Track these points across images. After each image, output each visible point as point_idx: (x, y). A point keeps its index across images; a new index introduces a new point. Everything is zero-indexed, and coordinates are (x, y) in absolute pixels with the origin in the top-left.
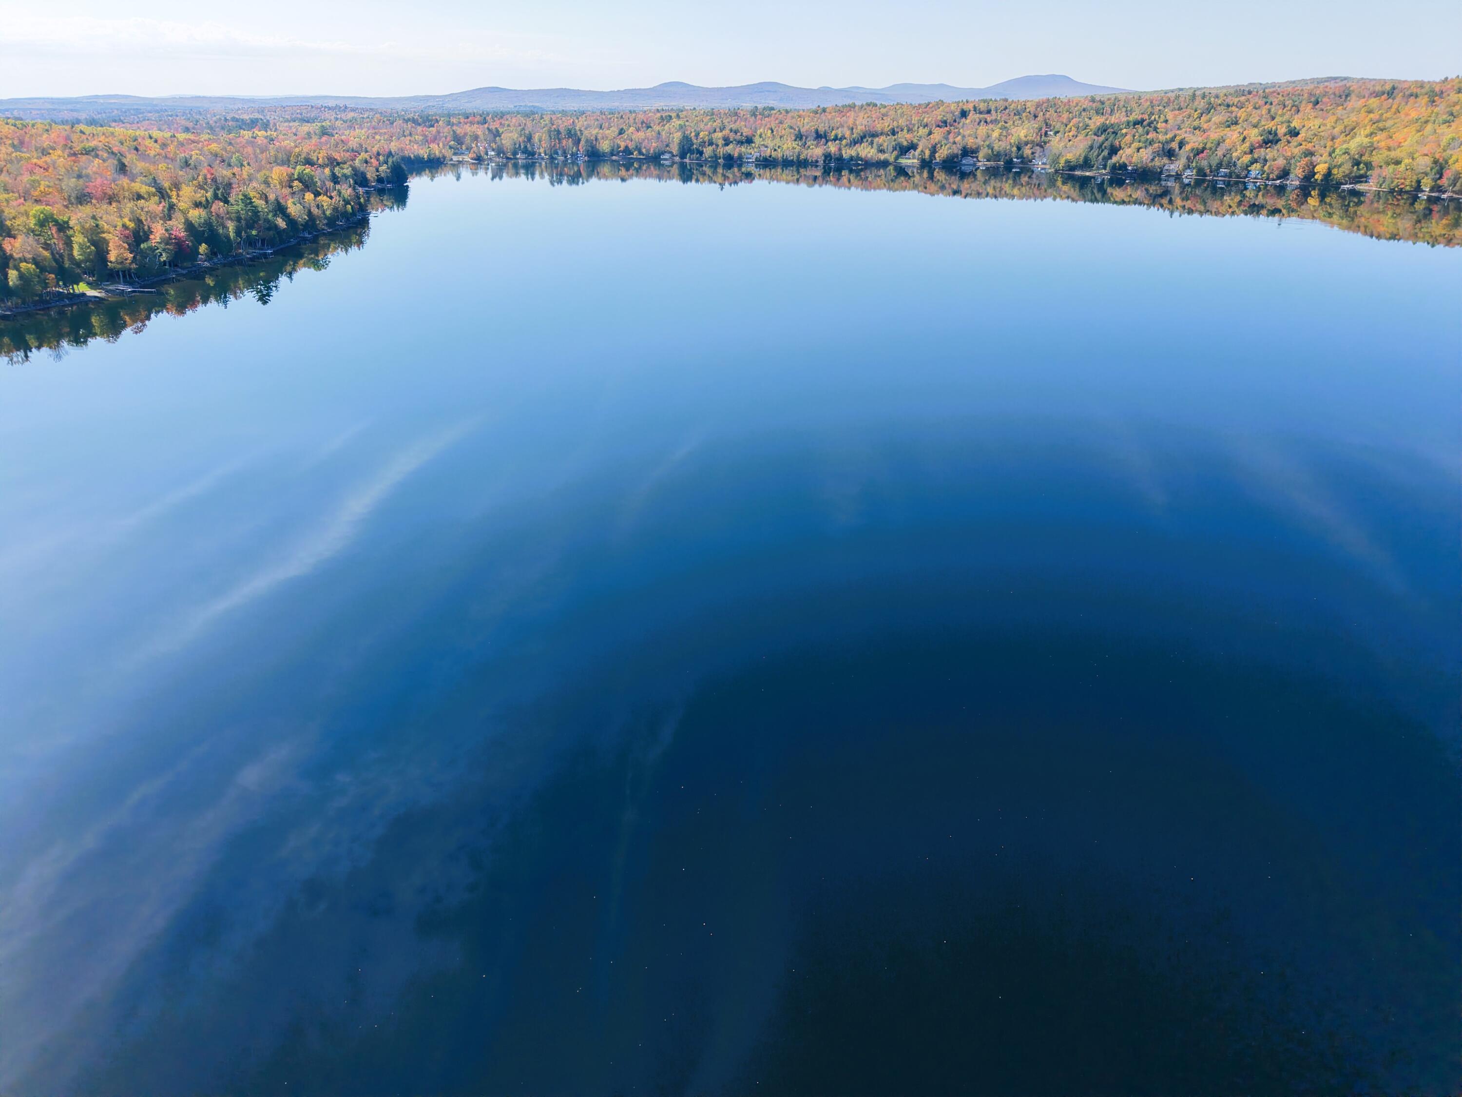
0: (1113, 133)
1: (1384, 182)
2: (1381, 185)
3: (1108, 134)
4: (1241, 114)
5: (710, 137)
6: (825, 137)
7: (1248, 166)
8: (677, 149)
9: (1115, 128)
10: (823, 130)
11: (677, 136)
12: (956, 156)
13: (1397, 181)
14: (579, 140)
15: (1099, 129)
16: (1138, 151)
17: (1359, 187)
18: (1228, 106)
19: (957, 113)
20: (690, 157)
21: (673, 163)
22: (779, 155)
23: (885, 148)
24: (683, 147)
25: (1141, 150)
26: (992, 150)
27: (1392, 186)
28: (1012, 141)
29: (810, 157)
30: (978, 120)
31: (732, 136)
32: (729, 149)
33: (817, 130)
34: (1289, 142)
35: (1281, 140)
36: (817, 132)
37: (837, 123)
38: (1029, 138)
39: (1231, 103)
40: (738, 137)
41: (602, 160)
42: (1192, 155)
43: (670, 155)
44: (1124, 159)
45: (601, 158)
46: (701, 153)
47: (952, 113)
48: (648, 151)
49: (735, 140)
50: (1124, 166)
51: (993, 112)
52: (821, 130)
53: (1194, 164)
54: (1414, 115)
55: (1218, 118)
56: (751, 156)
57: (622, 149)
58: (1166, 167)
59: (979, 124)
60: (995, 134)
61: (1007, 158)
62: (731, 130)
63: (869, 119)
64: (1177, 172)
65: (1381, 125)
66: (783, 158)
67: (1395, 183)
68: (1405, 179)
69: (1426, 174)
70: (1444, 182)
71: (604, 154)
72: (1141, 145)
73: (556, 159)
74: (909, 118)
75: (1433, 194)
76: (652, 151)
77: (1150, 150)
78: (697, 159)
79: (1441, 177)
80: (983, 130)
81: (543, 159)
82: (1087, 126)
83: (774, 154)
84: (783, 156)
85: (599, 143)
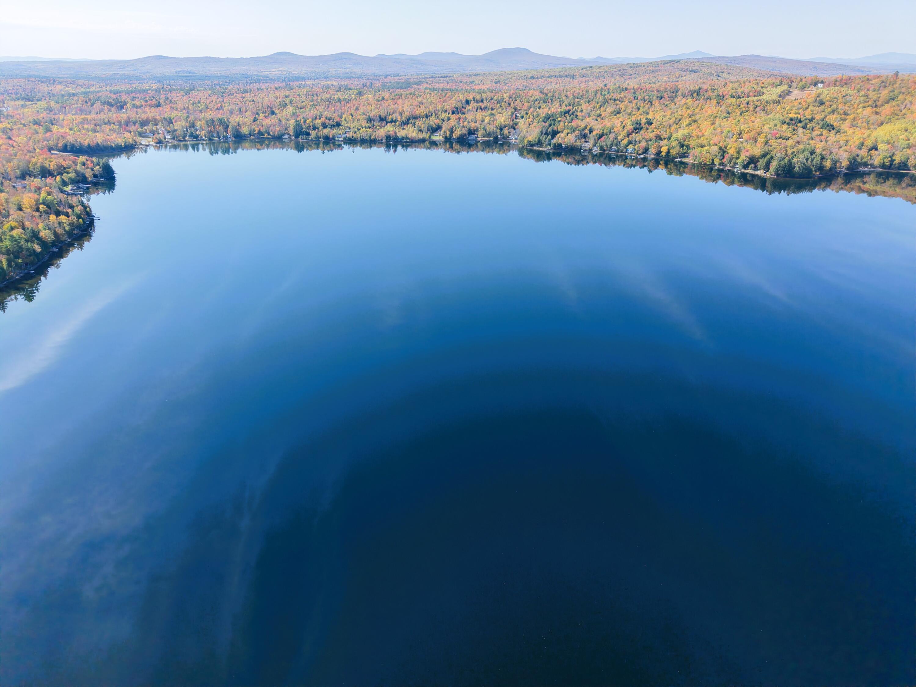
0: (553, 120)
1: (696, 158)
2: (695, 160)
3: (551, 121)
4: (622, 106)
5: (313, 123)
6: (385, 120)
7: (627, 146)
8: (292, 132)
9: (555, 117)
10: (384, 115)
11: (292, 123)
12: (465, 135)
13: (702, 159)
14: (228, 126)
15: (545, 118)
16: (567, 135)
17: (684, 160)
18: (615, 100)
19: (463, 102)
20: (302, 138)
21: (291, 140)
22: (357, 136)
23: (423, 129)
24: (296, 130)
25: (569, 135)
26: (486, 131)
27: (701, 161)
28: (497, 124)
29: (378, 137)
30: (476, 107)
31: (327, 122)
32: (326, 131)
33: (380, 115)
34: (647, 129)
35: (643, 128)
36: (380, 117)
37: (392, 109)
38: (507, 123)
39: (616, 99)
40: (331, 122)
41: (244, 139)
42: (596, 138)
43: (289, 135)
44: (560, 141)
45: (243, 138)
46: (308, 134)
47: (461, 101)
48: (274, 133)
49: (329, 125)
50: (560, 145)
51: (485, 101)
52: (383, 115)
53: (598, 144)
54: (710, 112)
55: (610, 109)
56: (340, 136)
57: (256, 132)
58: (583, 145)
59: (477, 111)
60: (487, 120)
61: (495, 135)
62: (326, 118)
63: (411, 107)
64: (589, 148)
65: (693, 118)
66: (360, 138)
67: (701, 160)
68: (706, 158)
69: (716, 156)
70: (726, 161)
71: (245, 136)
72: (569, 131)
73: (213, 140)
74: (435, 106)
75: (721, 167)
76: (276, 133)
77: (574, 134)
78: (306, 139)
79: (723, 158)
80: (480, 115)
81: (204, 140)
82: (539, 115)
83: (355, 136)
84: (361, 136)
85: (241, 128)
